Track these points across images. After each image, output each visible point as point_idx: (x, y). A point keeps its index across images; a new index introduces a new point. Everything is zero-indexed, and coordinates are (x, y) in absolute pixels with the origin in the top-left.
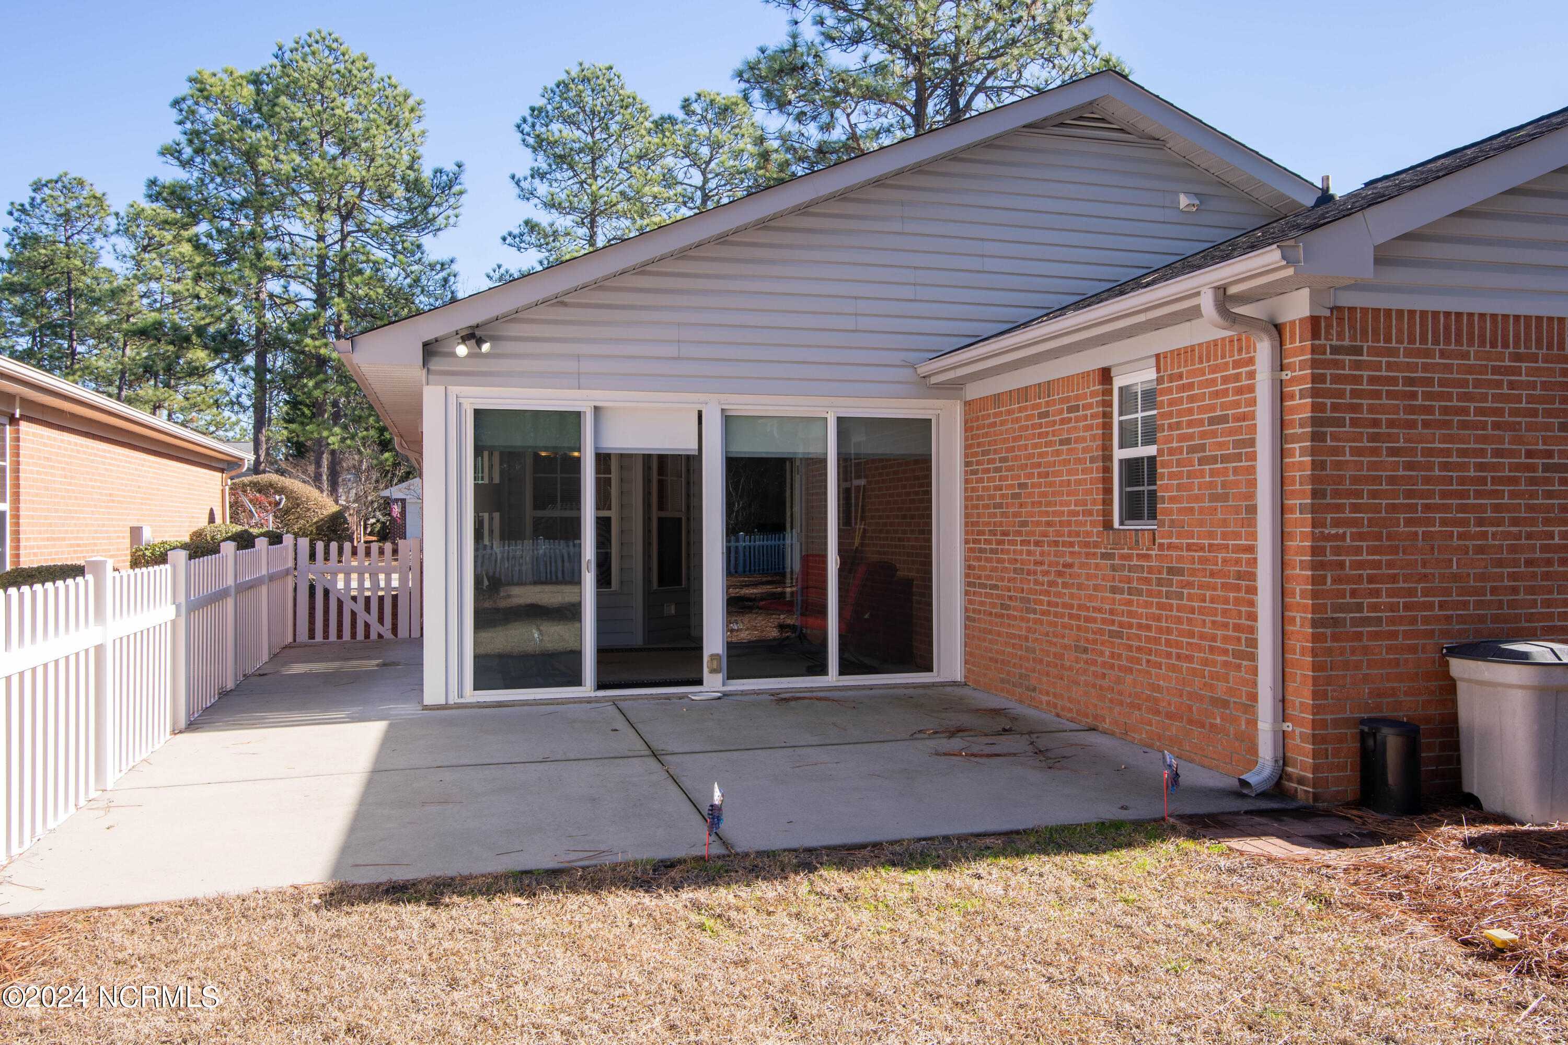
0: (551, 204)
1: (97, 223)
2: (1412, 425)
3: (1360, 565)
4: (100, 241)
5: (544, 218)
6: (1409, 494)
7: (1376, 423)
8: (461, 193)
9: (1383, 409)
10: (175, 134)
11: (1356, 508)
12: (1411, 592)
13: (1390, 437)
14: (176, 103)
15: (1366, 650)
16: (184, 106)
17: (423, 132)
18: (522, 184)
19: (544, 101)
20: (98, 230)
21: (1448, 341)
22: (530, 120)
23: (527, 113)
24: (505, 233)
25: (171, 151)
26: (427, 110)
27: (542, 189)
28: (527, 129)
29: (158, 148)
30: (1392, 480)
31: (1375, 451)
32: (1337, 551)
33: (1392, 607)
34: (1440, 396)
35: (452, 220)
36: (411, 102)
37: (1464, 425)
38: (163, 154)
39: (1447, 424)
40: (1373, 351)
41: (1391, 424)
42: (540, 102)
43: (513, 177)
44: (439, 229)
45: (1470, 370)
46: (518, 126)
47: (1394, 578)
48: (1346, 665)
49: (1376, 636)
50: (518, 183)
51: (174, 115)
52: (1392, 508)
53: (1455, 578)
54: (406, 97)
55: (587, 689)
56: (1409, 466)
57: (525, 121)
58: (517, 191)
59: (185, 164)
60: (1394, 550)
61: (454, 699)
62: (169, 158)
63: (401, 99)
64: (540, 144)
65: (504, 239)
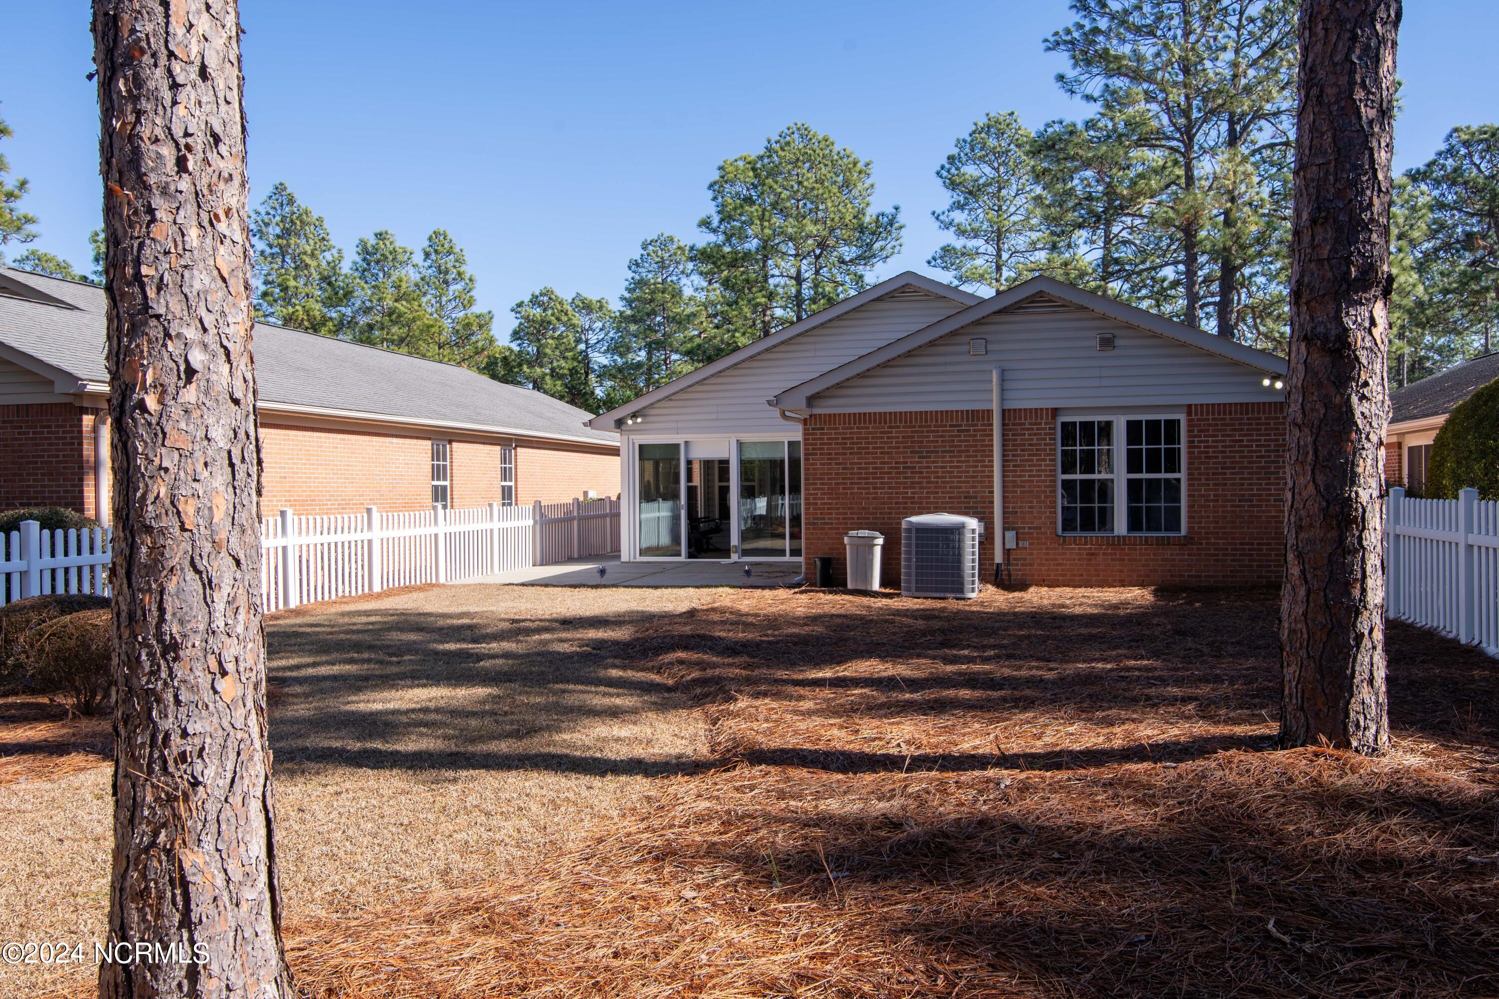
0: (961, 232)
1: (681, 267)
2: (845, 454)
3: (825, 504)
4: (684, 281)
5: (958, 243)
6: (844, 479)
7: (830, 454)
8: (901, 228)
9: (832, 449)
10: (710, 210)
11: (822, 484)
12: (845, 514)
13: (836, 459)
14: (711, 186)
15: (826, 534)
16: (716, 187)
17: (872, 186)
18: (941, 218)
19: (958, 150)
20: (683, 272)
21: (860, 422)
22: (947, 166)
23: (944, 161)
24: (930, 258)
25: (705, 223)
26: (874, 169)
27: (960, 217)
28: (944, 174)
29: (697, 221)
30: (837, 474)
31: (830, 464)
32: (815, 499)
33: (837, 519)
34: (857, 443)
35: (896, 250)
36: (860, 166)
37: (867, 453)
38: (700, 226)
39: (860, 453)
40: (828, 429)
41: (836, 454)
42: (955, 151)
43: (933, 213)
44: (887, 257)
45: (870, 433)
46: (938, 173)
47: (838, 509)
48: (819, 539)
49: (831, 529)
50: (937, 218)
51: (710, 194)
52: (837, 484)
53: (864, 508)
54: (855, 164)
55: (682, 558)
56: (844, 469)
57: (943, 167)
58: (938, 223)
59: (714, 231)
60: (838, 499)
61: (632, 560)
62: (704, 229)
63: (851, 166)
64: (953, 185)
65: (929, 262)
